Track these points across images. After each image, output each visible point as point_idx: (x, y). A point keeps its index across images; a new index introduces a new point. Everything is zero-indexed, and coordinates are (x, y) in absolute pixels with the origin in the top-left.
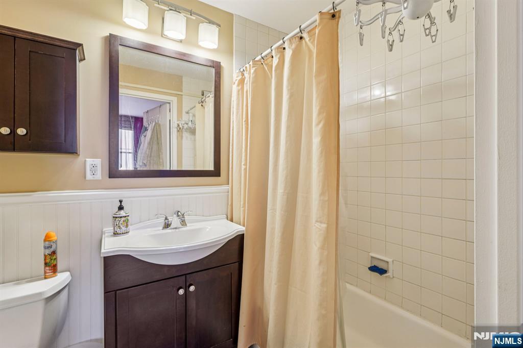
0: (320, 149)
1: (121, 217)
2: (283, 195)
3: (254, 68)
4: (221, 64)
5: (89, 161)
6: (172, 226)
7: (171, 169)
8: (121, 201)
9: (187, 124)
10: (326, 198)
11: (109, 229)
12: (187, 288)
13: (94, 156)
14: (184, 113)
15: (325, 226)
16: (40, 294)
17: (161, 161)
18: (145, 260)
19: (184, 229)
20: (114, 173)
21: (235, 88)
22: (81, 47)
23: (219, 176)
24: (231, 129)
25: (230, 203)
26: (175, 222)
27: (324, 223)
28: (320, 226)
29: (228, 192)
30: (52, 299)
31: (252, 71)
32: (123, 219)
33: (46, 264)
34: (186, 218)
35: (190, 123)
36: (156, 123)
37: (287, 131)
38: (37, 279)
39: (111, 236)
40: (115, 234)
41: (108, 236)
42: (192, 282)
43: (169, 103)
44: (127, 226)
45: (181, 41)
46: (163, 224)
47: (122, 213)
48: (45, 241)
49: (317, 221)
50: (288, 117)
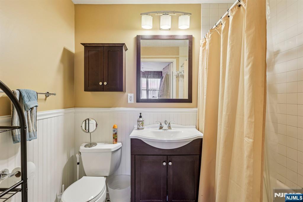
0: (249, 84)
1: (140, 121)
2: (226, 116)
3: (211, 34)
4: (193, 36)
5: (129, 95)
6: (163, 128)
7: (173, 98)
8: (141, 114)
9: (181, 73)
10: (253, 120)
11: (136, 126)
12: (168, 163)
13: (131, 93)
14: (180, 67)
15: (251, 140)
16: (110, 149)
17: (168, 94)
18: (148, 144)
19: (169, 131)
20: (138, 100)
21: (201, 49)
22: (124, 45)
23: (191, 102)
24: (199, 74)
25: (198, 119)
26: (165, 127)
27: (251, 139)
28: (248, 140)
29: (197, 112)
30: (115, 152)
31: (210, 36)
32: (141, 122)
33: (113, 137)
34: (171, 125)
35: (183, 72)
36: (166, 74)
37: (229, 73)
38: (110, 143)
39: (137, 130)
40: (138, 129)
41: (135, 130)
42: (170, 160)
43: (172, 63)
44: (143, 126)
45: (170, 29)
46: (159, 127)
47: (141, 119)
48: (113, 128)
49: (246, 136)
50: (230, 63)
